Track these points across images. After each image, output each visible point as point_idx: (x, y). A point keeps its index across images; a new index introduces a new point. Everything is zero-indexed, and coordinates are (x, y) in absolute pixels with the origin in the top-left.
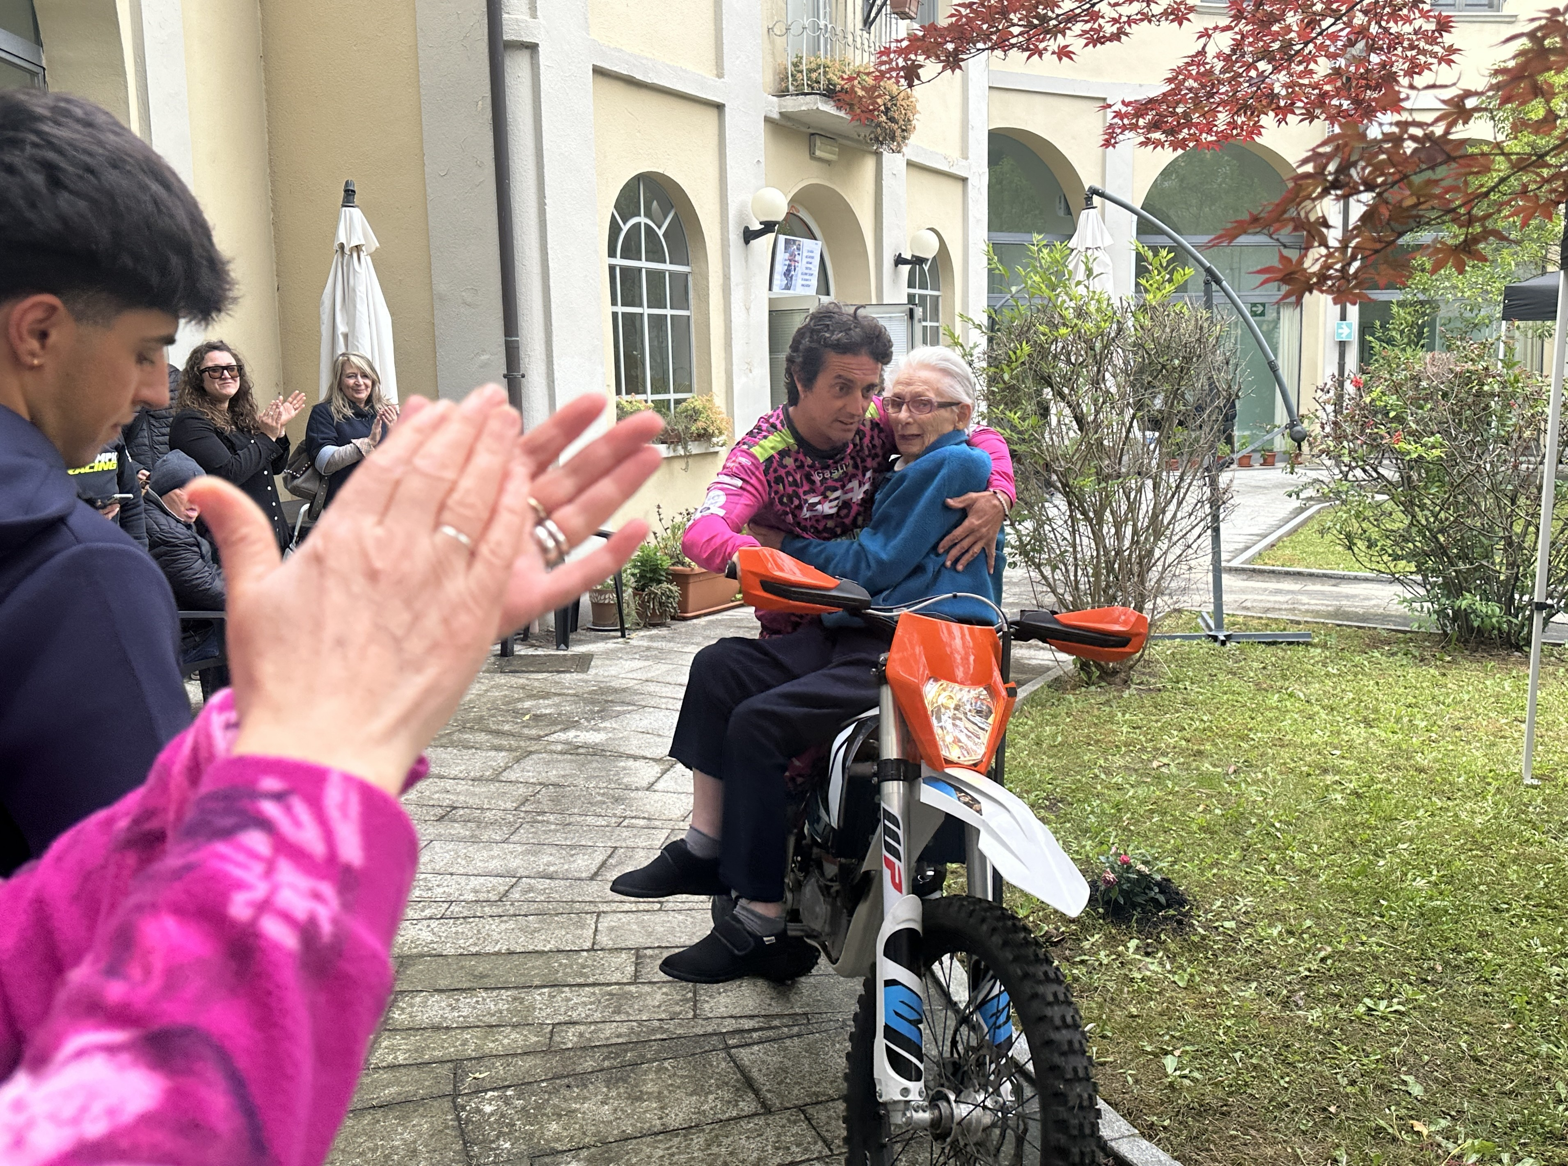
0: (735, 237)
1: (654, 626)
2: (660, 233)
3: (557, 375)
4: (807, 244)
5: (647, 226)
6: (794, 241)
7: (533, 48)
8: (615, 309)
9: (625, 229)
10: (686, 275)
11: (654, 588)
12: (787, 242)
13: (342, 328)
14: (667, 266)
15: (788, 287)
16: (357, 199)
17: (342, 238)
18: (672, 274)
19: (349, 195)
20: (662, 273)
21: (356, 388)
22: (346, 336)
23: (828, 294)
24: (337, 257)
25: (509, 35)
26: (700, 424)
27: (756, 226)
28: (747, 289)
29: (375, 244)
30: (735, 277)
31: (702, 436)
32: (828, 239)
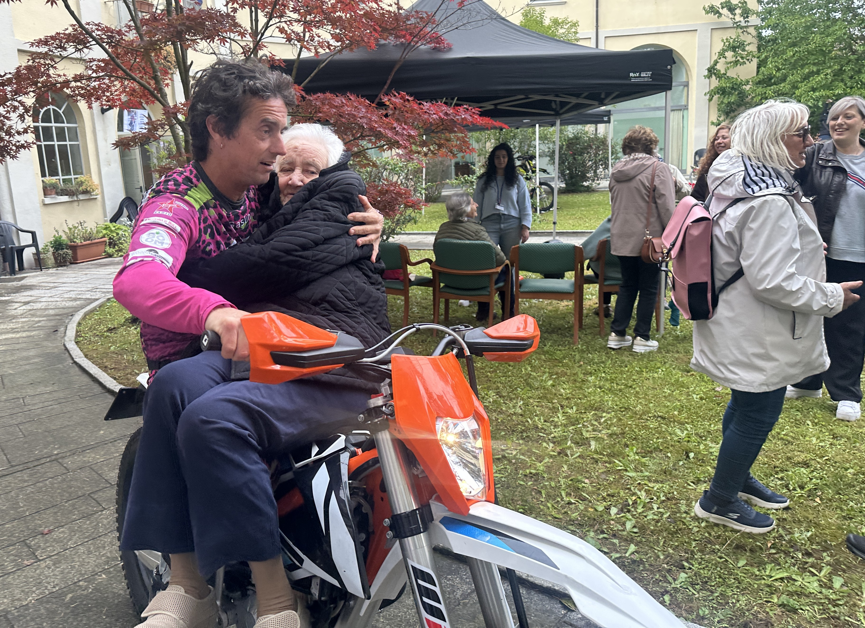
0: (98, 112)
1: (61, 266)
2: (61, 112)
3: (10, 170)
4: (139, 112)
5: (54, 109)
6: (133, 111)
8: (39, 143)
9: (42, 111)
10: (76, 128)
11: (60, 252)
12: (129, 111)
14: (65, 125)
15: (132, 130)
18: (68, 128)
20: (63, 128)
26: (84, 187)
28: (105, 131)
30: (98, 127)
31: (86, 192)
32: (151, 109)
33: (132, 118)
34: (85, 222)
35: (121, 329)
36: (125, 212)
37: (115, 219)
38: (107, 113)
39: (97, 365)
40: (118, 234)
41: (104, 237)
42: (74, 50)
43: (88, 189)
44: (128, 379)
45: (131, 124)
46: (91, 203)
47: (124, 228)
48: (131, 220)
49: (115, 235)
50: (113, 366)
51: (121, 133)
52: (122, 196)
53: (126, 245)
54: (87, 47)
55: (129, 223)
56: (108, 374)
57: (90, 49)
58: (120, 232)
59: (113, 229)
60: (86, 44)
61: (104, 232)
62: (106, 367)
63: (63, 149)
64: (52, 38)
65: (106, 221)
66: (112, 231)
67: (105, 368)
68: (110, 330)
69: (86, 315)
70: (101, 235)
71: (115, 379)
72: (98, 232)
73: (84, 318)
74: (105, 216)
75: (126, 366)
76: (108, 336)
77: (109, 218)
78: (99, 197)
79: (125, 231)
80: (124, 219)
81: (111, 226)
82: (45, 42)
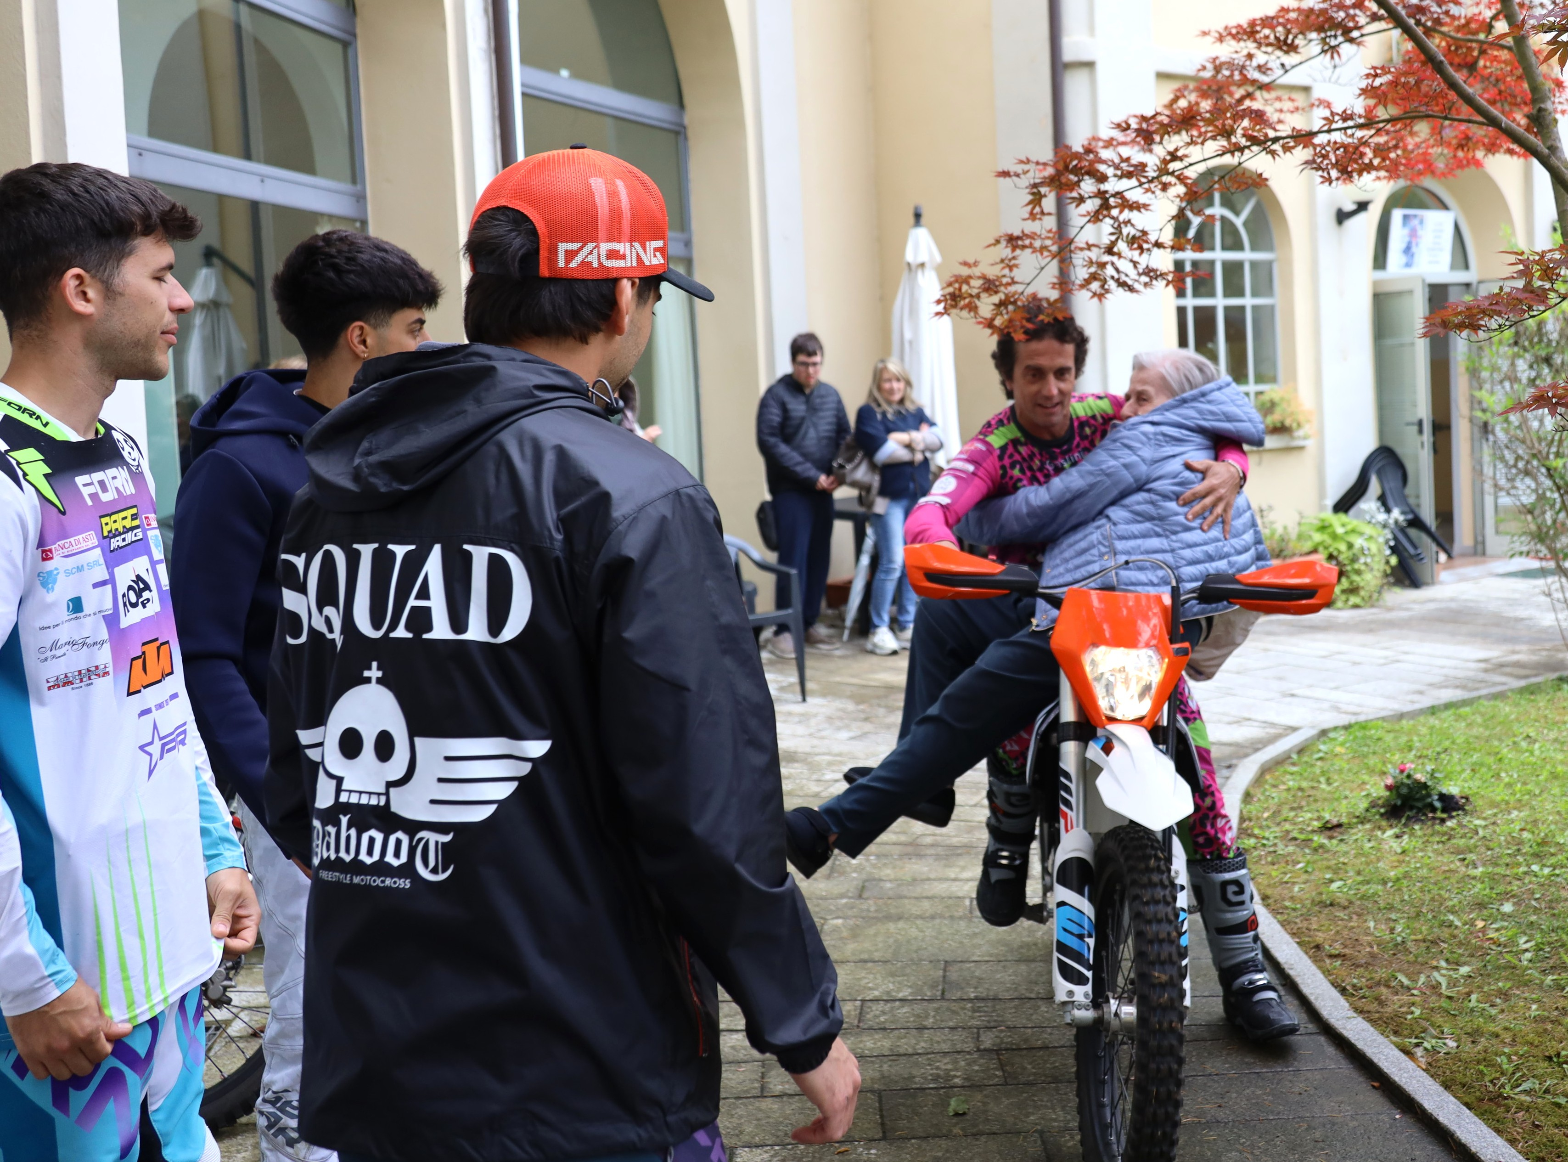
0: (1327, 218)
2: (1239, 222)
4: (1434, 215)
5: (1223, 219)
6: (1415, 216)
7: (1090, 65)
8: (1182, 302)
9: (1196, 222)
10: (1270, 262)
12: (1406, 218)
13: (908, 335)
14: (1247, 255)
15: (1408, 265)
16: (923, 220)
17: (910, 257)
18: (1252, 262)
19: (918, 216)
20: (1238, 262)
21: (891, 391)
22: (911, 342)
23: (1467, 267)
24: (906, 272)
25: (1069, 54)
26: (1278, 417)
27: (1350, 207)
28: (1341, 272)
29: (938, 258)
30: (1325, 260)
31: (1280, 429)
32: (1466, 207)
33: (1413, 234)
34: (1271, 508)
35: (1359, 832)
36: (1374, 487)
37: (1345, 504)
38: (1351, 223)
39: (1293, 935)
40: (1350, 546)
41: (1315, 551)
42: (1318, 49)
43: (1287, 423)
44: (1382, 1003)
45: (1408, 250)
46: (1291, 460)
47: (1368, 530)
48: (1388, 511)
49: (1343, 547)
50: (1337, 948)
51: (1380, 275)
52: (1368, 444)
53: (1368, 576)
54: (1352, 40)
55: (1382, 517)
56: (1327, 973)
57: (1359, 44)
58: (1358, 542)
59: (1340, 530)
60: (1350, 30)
61: (1318, 537)
62: (1318, 947)
63: (1235, 318)
64: (1267, 22)
65: (1322, 508)
66: (1335, 537)
67: (1315, 951)
68: (1329, 828)
69: (1266, 770)
70: (1308, 546)
71: (1343, 991)
72: (1300, 537)
73: (1259, 780)
74: (1322, 495)
75: (1373, 956)
76: (1322, 846)
77: (1330, 502)
78: (1310, 443)
79: (1371, 538)
80: (1369, 505)
81: (1339, 523)
82: (1249, 32)
